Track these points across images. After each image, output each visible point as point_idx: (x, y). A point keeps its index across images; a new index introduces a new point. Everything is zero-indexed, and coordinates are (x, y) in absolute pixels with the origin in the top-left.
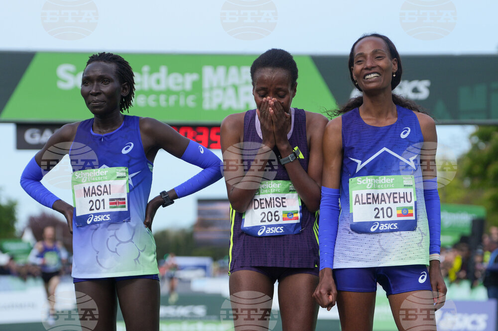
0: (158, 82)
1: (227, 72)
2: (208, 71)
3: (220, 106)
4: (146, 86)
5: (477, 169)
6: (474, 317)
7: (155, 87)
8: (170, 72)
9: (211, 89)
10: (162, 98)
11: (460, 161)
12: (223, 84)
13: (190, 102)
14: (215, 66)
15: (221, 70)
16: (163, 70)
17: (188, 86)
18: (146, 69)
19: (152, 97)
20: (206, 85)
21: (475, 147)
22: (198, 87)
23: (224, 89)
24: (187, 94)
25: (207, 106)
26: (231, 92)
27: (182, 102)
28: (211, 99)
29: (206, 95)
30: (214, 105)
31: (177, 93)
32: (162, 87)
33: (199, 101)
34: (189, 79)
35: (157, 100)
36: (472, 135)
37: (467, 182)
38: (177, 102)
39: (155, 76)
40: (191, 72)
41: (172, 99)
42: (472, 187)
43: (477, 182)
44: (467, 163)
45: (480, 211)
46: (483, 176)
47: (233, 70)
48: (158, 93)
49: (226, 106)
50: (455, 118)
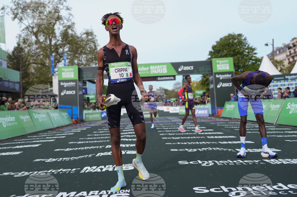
0: (142, 69)
1: (155, 67)
2: (151, 67)
3: (154, 73)
4: (140, 70)
5: (203, 83)
6: (205, 111)
7: (141, 70)
8: (144, 67)
9: (152, 70)
10: (143, 72)
11: (200, 82)
12: (154, 69)
13: (148, 72)
14: (152, 66)
15: (154, 66)
16: (143, 67)
17: (148, 70)
18: (140, 67)
19: (141, 72)
20: (151, 69)
21: (203, 79)
22: (149, 70)
23: (154, 70)
24: (147, 71)
25: (151, 73)
26: (156, 70)
27: (147, 73)
28: (152, 72)
29: (151, 71)
30: (153, 73)
31: (145, 71)
32: (143, 70)
33: (150, 72)
34: (148, 68)
35: (142, 73)
36: (202, 77)
37: (202, 86)
38: (146, 73)
39: (141, 68)
40: (148, 67)
41: (145, 72)
42: (202, 87)
43: (203, 85)
44: (201, 82)
45: (204, 91)
46: (204, 84)
47: (156, 66)
48: (142, 71)
49: (155, 73)
50: (198, 73)
